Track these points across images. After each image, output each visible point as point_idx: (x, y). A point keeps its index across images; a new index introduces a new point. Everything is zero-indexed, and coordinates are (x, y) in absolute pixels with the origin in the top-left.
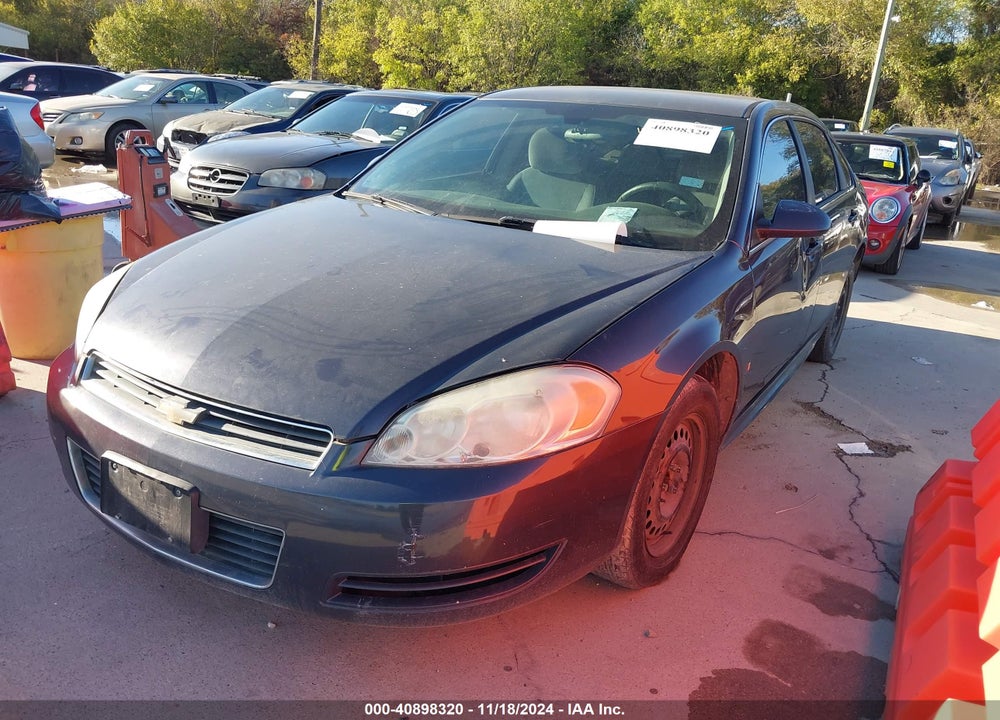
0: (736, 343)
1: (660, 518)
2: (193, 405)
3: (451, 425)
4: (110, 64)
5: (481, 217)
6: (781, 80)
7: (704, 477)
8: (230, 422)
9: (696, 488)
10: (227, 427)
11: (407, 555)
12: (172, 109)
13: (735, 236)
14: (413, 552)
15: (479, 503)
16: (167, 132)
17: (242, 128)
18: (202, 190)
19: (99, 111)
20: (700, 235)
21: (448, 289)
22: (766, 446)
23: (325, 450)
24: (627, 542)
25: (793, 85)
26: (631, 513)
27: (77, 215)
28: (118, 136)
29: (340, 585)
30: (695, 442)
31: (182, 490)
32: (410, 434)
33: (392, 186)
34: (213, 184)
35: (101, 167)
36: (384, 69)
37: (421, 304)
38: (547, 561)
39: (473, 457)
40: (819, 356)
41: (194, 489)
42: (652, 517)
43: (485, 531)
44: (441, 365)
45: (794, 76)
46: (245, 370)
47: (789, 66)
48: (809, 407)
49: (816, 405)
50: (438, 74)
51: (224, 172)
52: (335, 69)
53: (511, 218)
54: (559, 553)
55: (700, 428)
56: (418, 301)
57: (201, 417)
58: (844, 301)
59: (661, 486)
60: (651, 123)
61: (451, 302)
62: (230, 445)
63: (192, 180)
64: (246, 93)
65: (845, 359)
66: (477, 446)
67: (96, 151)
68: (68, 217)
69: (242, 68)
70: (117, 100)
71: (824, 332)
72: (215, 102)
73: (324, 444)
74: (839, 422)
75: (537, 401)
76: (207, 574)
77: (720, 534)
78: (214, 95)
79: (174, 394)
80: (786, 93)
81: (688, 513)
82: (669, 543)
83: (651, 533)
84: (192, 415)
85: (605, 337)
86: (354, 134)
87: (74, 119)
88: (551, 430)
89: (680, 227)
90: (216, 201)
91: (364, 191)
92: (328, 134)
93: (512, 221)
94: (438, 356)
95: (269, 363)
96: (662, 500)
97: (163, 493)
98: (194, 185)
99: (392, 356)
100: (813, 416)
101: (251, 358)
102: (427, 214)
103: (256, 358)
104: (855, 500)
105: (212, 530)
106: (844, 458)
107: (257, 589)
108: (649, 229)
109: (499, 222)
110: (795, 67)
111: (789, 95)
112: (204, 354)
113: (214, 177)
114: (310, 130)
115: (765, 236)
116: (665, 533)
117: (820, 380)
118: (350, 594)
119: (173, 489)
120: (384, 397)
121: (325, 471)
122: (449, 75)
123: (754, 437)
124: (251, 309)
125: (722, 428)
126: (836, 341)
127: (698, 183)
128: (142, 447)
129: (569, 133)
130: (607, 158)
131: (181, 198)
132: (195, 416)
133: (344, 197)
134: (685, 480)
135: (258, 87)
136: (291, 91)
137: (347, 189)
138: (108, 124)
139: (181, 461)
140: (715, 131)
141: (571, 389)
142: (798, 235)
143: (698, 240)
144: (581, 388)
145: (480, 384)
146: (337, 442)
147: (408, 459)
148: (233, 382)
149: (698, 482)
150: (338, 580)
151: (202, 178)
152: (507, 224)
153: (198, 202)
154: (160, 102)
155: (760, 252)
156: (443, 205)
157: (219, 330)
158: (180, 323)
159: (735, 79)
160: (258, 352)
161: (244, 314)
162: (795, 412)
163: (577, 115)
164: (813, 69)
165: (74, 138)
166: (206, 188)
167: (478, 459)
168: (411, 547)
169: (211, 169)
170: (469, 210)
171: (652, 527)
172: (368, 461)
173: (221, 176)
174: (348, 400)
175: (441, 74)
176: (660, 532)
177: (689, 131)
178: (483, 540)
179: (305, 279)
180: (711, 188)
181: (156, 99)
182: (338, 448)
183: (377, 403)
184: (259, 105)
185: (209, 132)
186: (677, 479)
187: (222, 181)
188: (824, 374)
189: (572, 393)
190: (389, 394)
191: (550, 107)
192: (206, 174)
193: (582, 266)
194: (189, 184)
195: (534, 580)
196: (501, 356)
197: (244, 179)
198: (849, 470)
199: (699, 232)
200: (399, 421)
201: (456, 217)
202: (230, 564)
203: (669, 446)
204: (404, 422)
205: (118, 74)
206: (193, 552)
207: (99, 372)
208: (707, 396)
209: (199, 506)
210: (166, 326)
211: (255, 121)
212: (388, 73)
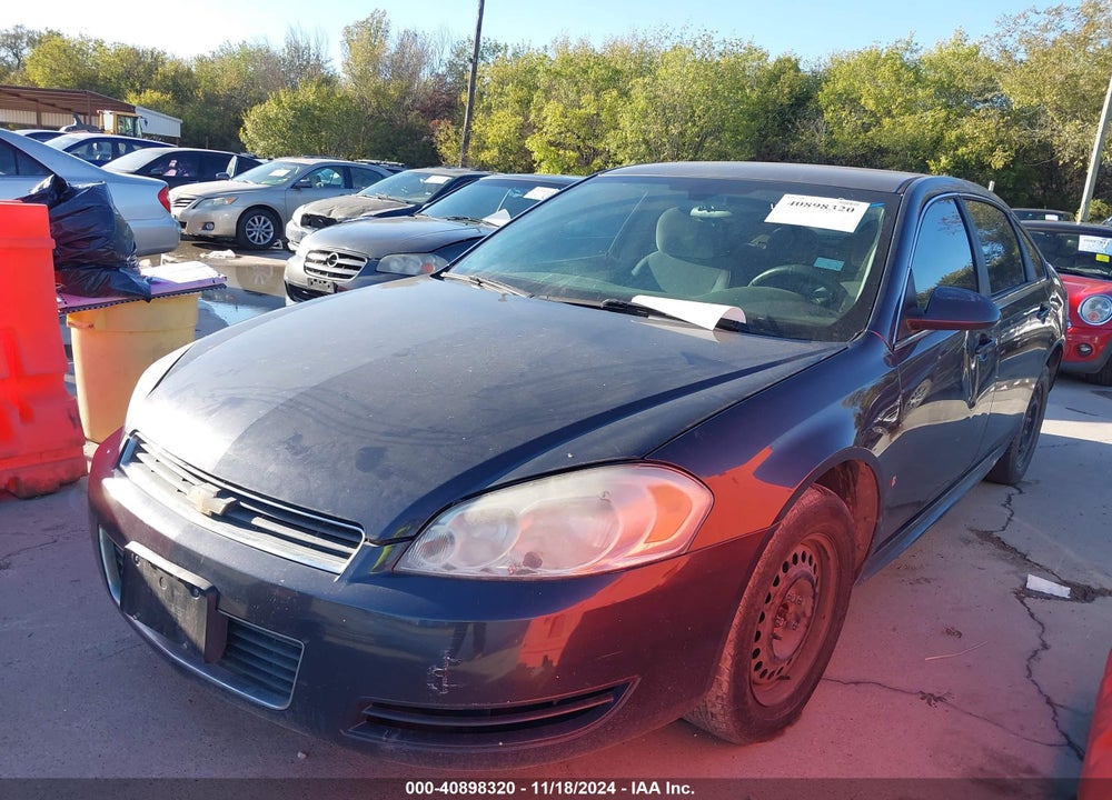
0: (877, 456)
1: (774, 658)
2: (223, 493)
3: (504, 528)
4: (258, 152)
5: (583, 299)
6: (983, 167)
7: (834, 612)
8: (260, 515)
9: (824, 626)
10: (257, 521)
11: (438, 682)
12: (307, 193)
13: (877, 326)
14: (445, 680)
15: (538, 625)
16: (298, 215)
17: (373, 213)
18: (318, 275)
19: (233, 195)
20: (835, 324)
21: (522, 375)
22: (926, 580)
23: (354, 552)
24: (725, 686)
25: (997, 172)
26: (729, 650)
27: (169, 294)
28: (250, 222)
29: (364, 712)
30: (823, 568)
31: (199, 589)
32: (451, 537)
33: (493, 267)
34: (330, 268)
35: (229, 253)
36: (537, 156)
37: (487, 389)
38: (615, 701)
39: (523, 568)
40: (1002, 475)
41: (212, 589)
42: (763, 657)
43: (546, 657)
44: (497, 457)
45: (998, 162)
46: (281, 457)
47: (992, 150)
48: (987, 536)
49: (996, 535)
50: (595, 162)
51: (342, 256)
52: (486, 156)
53: (614, 300)
54: (629, 693)
55: (830, 554)
56: (485, 386)
57: (229, 507)
58: (1036, 413)
59: (774, 620)
60: (787, 198)
61: (522, 388)
62: (254, 540)
63: (309, 265)
64: (383, 177)
65: (1038, 482)
66: (528, 554)
67: (226, 237)
68: (159, 296)
69: (390, 155)
70: (252, 185)
71: (1009, 448)
72: (351, 187)
73: (354, 545)
74: (1024, 557)
75: (605, 505)
76: (224, 689)
77: (857, 683)
78: (352, 180)
79: (206, 481)
80: (988, 181)
81: (813, 656)
82: (786, 691)
83: (761, 676)
84: (220, 505)
85: (696, 434)
86: (485, 220)
87: (208, 204)
88: (620, 542)
89: (811, 314)
90: (332, 286)
91: (463, 272)
92: (457, 219)
93: (616, 304)
94: (495, 447)
95: (306, 449)
96: (776, 637)
97: (181, 592)
98: (310, 269)
99: (442, 446)
100: (992, 547)
101: (289, 444)
102: (523, 295)
103: (294, 445)
104: (1036, 652)
105: (231, 638)
106: (1027, 600)
107: (275, 710)
108: (774, 316)
109: (602, 305)
110: (999, 153)
111: (991, 184)
112: (241, 438)
113: (331, 261)
114: (437, 215)
115: (918, 328)
116: (782, 678)
117: (1004, 506)
118: (377, 724)
119: (191, 587)
120: (426, 492)
121: (353, 576)
122: (606, 163)
123: (914, 569)
124: (302, 390)
125: (859, 555)
126: (1027, 459)
127: (837, 265)
128: (165, 538)
129: (695, 211)
130: (754, 243)
131: (296, 282)
132: (223, 506)
133: (442, 279)
134: (808, 613)
135: (395, 172)
136: (428, 176)
137: (447, 270)
138: (241, 210)
139: (201, 555)
140: (861, 208)
141: (647, 492)
142: (962, 327)
143: (831, 329)
144: (660, 493)
145: (537, 482)
146: (368, 543)
147: (447, 567)
148: (266, 469)
149: (828, 618)
150: (362, 705)
151: (319, 262)
152: (611, 307)
153: (313, 288)
154: (293, 186)
155: (913, 345)
156: (543, 286)
157: (262, 413)
158: (224, 404)
159: (927, 166)
160: (298, 438)
161: (291, 395)
162: (967, 542)
163: (703, 191)
164: (1022, 154)
165: (206, 223)
166: (323, 273)
167: (529, 572)
168: (443, 672)
169: (329, 253)
170: (571, 292)
171: (761, 670)
172: (402, 567)
173: (339, 261)
174: (385, 494)
175: (598, 161)
176: (775, 677)
177: (831, 207)
178: (542, 669)
179: (367, 360)
180: (851, 273)
181: (290, 184)
182: (368, 550)
183: (416, 499)
184: (394, 190)
185: (340, 217)
186: (799, 613)
187: (339, 266)
188: (1009, 499)
189: (650, 498)
190: (432, 488)
191: (675, 183)
192: (324, 258)
193: (684, 354)
194: (305, 268)
195: (598, 723)
196: (567, 452)
197: (362, 264)
198: (1032, 615)
199: (833, 320)
200: (441, 521)
201: (557, 299)
202: (247, 677)
203: (785, 570)
204: (447, 523)
205: (260, 161)
206: (207, 662)
207: (139, 455)
208: (836, 513)
209: (217, 608)
210: (208, 407)
211: (389, 206)
212: (541, 161)
